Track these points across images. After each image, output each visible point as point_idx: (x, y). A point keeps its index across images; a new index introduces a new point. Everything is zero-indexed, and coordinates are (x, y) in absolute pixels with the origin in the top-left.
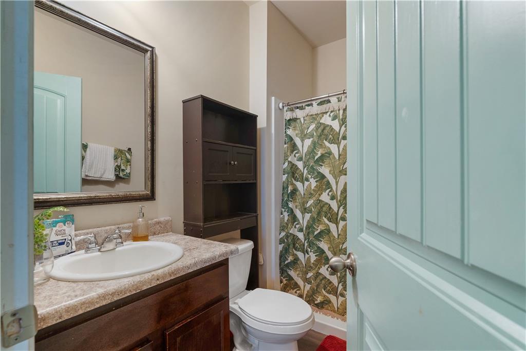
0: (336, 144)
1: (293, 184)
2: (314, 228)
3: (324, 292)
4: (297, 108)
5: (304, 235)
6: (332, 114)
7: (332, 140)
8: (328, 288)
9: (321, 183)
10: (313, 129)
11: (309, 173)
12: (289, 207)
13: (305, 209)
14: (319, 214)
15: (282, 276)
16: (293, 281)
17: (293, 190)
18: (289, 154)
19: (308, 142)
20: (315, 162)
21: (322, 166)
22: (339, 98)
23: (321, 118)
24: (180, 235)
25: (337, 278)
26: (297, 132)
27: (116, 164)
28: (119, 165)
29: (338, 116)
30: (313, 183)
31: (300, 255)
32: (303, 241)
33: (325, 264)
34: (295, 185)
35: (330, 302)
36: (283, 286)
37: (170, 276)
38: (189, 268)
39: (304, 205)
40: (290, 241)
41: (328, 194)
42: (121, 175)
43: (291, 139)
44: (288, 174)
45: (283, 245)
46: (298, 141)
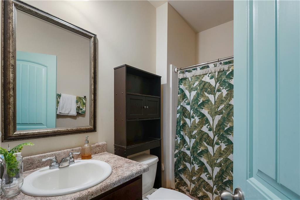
0: (213, 94)
1: (183, 120)
2: (197, 148)
3: (204, 190)
4: (187, 71)
5: (191, 152)
6: (210, 75)
7: (210, 92)
8: (207, 188)
9: (202, 120)
10: (197, 85)
11: (194, 113)
12: (181, 135)
13: (191, 136)
14: (201, 139)
15: (176, 177)
16: (183, 181)
17: (184, 123)
18: (181, 101)
19: (194, 93)
20: (198, 106)
21: (203, 108)
22: (215, 64)
23: (202, 78)
24: (112, 154)
25: (213, 182)
26: (186, 86)
27: (77, 106)
28: (79, 106)
29: (214, 76)
30: (197, 119)
31: (188, 165)
32: (190, 156)
33: (204, 172)
34: (185, 120)
35: (207, 196)
36: (176, 184)
37: (101, 191)
38: (115, 184)
39: (190, 134)
40: (181, 156)
41: (207, 127)
42: (80, 112)
43: (182, 91)
44: (180, 113)
45: (177, 158)
46: (187, 93)
